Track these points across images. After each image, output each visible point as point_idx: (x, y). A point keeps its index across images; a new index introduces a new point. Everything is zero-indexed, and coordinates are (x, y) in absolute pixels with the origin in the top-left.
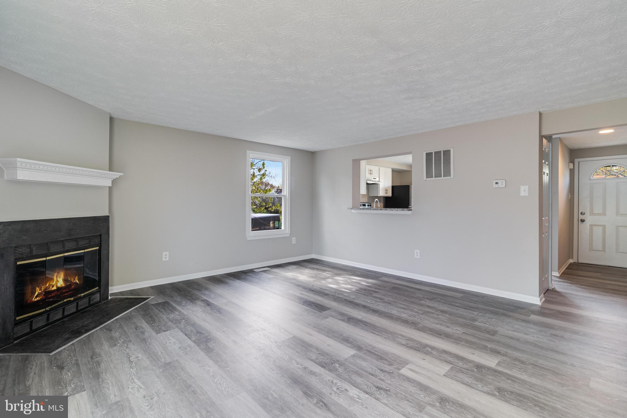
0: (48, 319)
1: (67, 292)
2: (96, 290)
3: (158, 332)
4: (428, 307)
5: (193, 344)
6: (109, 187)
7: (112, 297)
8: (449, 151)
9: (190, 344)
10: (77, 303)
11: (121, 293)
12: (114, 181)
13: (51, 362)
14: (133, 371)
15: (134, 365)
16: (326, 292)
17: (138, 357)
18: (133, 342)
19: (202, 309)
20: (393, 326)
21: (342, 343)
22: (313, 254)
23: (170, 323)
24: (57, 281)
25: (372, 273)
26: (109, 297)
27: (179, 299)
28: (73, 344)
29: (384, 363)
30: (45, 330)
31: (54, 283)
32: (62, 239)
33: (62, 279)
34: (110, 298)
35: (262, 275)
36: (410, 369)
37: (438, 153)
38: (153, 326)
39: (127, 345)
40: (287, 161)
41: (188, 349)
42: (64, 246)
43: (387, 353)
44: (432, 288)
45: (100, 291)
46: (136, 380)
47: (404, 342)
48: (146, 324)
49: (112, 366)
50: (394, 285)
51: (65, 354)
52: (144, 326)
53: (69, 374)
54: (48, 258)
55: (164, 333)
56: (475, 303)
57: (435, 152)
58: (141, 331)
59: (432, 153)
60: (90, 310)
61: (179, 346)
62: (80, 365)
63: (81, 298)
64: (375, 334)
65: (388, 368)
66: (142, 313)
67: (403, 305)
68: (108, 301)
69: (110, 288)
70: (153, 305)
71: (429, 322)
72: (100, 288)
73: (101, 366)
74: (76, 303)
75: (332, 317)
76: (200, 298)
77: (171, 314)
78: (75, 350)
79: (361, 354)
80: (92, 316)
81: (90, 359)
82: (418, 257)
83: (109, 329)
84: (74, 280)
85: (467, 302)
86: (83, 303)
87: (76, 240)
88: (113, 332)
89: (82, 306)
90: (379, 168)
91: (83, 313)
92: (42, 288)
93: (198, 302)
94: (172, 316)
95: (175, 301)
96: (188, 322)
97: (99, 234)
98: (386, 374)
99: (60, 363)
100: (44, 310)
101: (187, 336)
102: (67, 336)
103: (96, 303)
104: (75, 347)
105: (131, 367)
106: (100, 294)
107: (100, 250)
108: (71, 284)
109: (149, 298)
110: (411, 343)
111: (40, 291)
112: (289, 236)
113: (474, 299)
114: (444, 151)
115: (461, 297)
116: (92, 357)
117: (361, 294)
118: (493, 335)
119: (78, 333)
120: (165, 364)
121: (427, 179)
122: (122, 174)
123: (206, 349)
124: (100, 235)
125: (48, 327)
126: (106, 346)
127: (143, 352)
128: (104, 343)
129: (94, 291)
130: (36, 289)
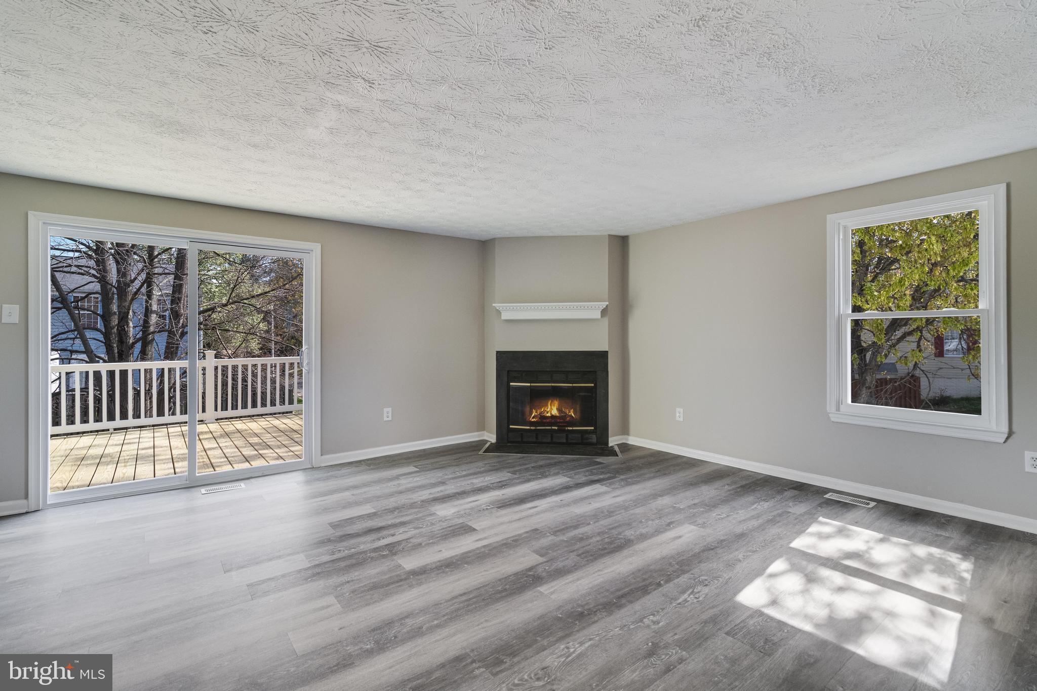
1: (561, 421)
2: (591, 430)
6: (600, 318)
7: (613, 445)
10: (567, 436)
24: (551, 409)
26: (609, 443)
31: (549, 410)
32: (549, 370)
33: (557, 409)
34: (609, 445)
42: (551, 377)
45: (596, 432)
60: (576, 447)
63: (569, 431)
68: (603, 447)
72: (595, 429)
74: (565, 434)
84: (570, 412)
86: (575, 438)
87: (565, 373)
89: (572, 439)
91: (568, 446)
92: (538, 411)
97: (593, 371)
103: (592, 444)
107: (595, 388)
108: (565, 415)
111: (536, 414)
112: (999, 440)
122: (607, 303)
124: (595, 372)
129: (588, 430)
130: (534, 410)
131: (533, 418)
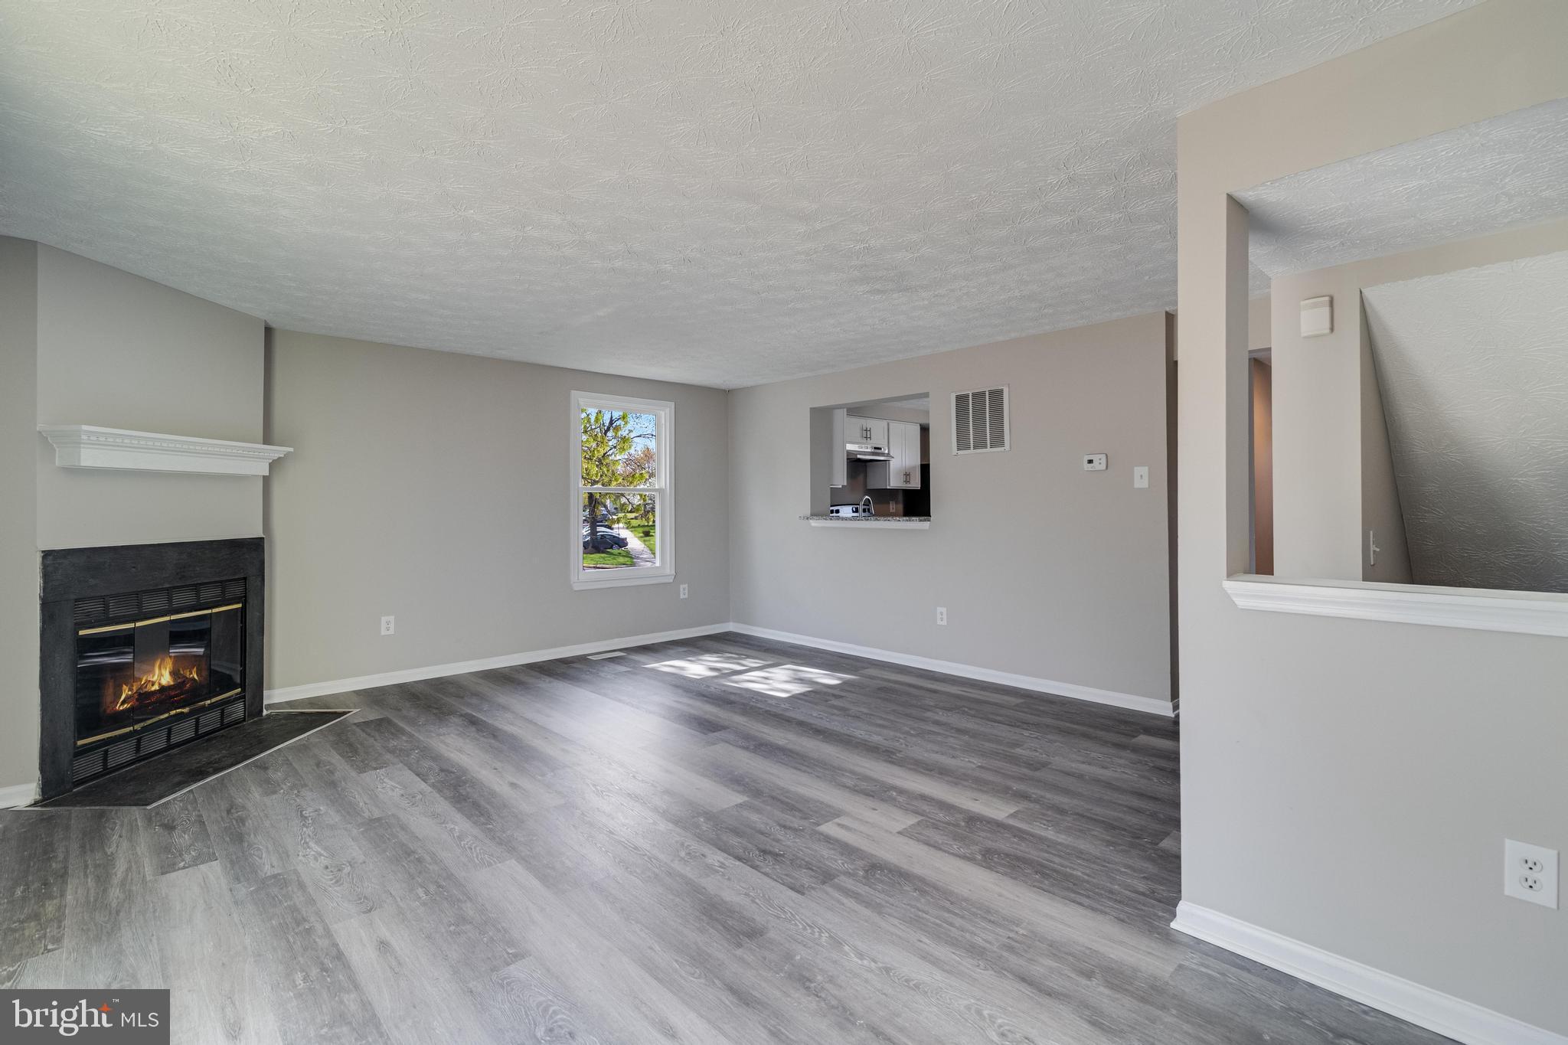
0: (138, 749)
1: (176, 696)
2: (237, 694)
3: (362, 769)
4: (937, 723)
5: (430, 789)
6: (264, 477)
7: (269, 712)
8: (1001, 392)
9: (423, 789)
10: (197, 721)
11: (290, 704)
12: (274, 465)
13: (150, 820)
14: (309, 831)
15: (310, 821)
16: (733, 698)
17: (320, 809)
18: (311, 786)
19: (458, 730)
20: (843, 757)
21: (726, 786)
22: (728, 622)
23: (388, 756)
24: (161, 675)
25: (847, 661)
26: (264, 710)
27: (412, 713)
28: (191, 791)
29: (794, 816)
30: (133, 771)
31: (155, 678)
32: (167, 586)
33: (170, 673)
34: (265, 712)
35: (603, 666)
36: (839, 825)
37: (979, 396)
38: (353, 760)
39: (298, 792)
40: (666, 412)
41: (419, 797)
42: (170, 600)
43: (807, 800)
44: (964, 689)
45: (244, 697)
46: (312, 844)
47: (850, 783)
48: (338, 757)
49: (267, 824)
50: (885, 684)
51: (178, 806)
52: (333, 761)
53: (186, 836)
54: (139, 624)
55: (373, 772)
56: (1039, 716)
57: (973, 394)
58: (329, 770)
59: (968, 395)
60: (223, 736)
61: (402, 792)
62: (206, 823)
63: (204, 709)
64: (800, 770)
65: (796, 823)
66: (331, 738)
67: (885, 719)
68: (261, 720)
69: (265, 693)
70: (357, 725)
71: (920, 750)
72: (244, 690)
73: (247, 824)
74: (195, 718)
75: (726, 742)
76: (457, 712)
77: (391, 740)
78: (196, 802)
79: (757, 803)
80: (229, 745)
81: (224, 814)
82: (944, 623)
83: (263, 767)
84: (190, 675)
85: (1020, 713)
86: (210, 720)
87: (196, 587)
88: (270, 772)
89: (206, 726)
90: (888, 424)
91: (208, 740)
92: (133, 686)
93: (455, 719)
94: (393, 743)
95: (404, 718)
96: (426, 752)
97: (242, 576)
98: (788, 832)
99: (168, 820)
100: (131, 728)
101: (420, 777)
102: (178, 779)
103: (237, 722)
104: (194, 796)
105: (303, 825)
106: (245, 704)
107: (244, 609)
108: (184, 681)
109: (350, 712)
110: (864, 785)
111: (130, 693)
112: (672, 581)
113: (1041, 708)
114: (991, 392)
115: (1017, 705)
116: (229, 812)
117: (806, 701)
118: (1037, 769)
119: (200, 774)
120: (371, 820)
121: (960, 452)
122: (291, 449)
123: (454, 797)
124: (245, 579)
125: (138, 765)
126: (256, 794)
127: (329, 802)
128: (253, 788)
129: (232, 696)
130: (124, 687)
131: (123, 702)
